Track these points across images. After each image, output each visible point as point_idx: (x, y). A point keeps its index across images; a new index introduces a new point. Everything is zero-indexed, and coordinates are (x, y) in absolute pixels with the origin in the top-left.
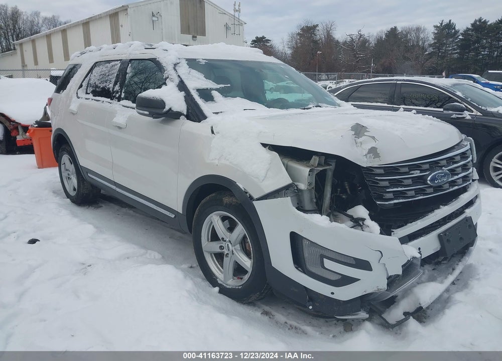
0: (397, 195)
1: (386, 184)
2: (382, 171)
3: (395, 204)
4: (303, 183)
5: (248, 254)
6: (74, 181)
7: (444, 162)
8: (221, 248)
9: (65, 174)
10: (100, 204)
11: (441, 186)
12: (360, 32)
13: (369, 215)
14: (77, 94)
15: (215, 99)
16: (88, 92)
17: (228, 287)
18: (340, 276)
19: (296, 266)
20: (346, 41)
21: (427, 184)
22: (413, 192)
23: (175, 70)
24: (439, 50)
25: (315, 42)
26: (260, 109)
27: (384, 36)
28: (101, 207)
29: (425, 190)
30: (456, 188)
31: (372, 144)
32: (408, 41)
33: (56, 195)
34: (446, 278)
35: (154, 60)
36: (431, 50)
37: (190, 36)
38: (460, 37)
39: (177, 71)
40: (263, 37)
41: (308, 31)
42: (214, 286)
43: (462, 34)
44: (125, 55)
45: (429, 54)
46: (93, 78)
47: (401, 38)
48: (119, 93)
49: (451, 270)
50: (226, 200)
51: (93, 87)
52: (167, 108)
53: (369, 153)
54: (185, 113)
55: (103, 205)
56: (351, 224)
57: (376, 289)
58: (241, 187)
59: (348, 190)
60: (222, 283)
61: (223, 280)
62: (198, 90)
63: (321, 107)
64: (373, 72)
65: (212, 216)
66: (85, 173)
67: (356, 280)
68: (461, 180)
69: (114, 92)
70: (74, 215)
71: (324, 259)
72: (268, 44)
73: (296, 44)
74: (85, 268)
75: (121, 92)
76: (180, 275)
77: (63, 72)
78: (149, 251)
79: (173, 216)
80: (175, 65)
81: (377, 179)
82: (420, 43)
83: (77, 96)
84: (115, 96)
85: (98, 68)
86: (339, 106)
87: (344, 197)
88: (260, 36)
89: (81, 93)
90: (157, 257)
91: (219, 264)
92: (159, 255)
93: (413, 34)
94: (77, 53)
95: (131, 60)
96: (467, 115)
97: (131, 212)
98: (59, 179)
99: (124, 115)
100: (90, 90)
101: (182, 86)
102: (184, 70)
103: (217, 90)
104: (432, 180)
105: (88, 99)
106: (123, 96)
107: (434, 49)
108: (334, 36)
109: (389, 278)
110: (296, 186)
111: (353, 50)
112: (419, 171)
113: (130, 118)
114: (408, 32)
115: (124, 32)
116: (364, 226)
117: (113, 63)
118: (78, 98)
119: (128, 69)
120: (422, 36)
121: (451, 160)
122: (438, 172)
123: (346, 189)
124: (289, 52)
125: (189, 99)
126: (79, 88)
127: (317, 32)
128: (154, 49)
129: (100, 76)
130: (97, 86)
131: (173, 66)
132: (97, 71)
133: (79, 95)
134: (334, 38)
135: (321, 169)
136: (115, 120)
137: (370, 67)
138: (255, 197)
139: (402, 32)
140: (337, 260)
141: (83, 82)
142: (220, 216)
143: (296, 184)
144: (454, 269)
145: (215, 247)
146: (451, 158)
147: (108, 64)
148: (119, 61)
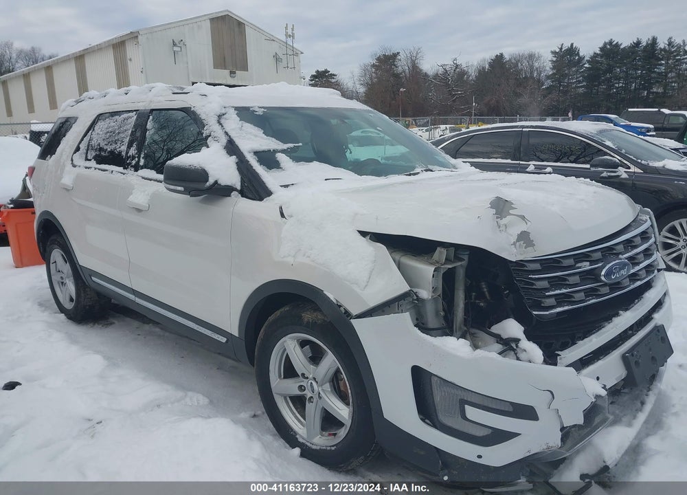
0: (561, 299)
1: (545, 284)
2: (537, 266)
3: (558, 313)
4: (426, 290)
5: (343, 398)
6: (71, 287)
7: (621, 247)
8: (301, 388)
9: (55, 278)
10: (111, 320)
11: (619, 283)
12: (455, 62)
13: (525, 333)
14: (72, 160)
15: (282, 165)
16: (89, 158)
17: (314, 447)
18: (490, 431)
19: (421, 417)
20: (437, 74)
21: (601, 281)
22: (583, 294)
23: (220, 124)
24: (560, 83)
25: (397, 76)
26: (349, 179)
27: (487, 66)
28: (112, 324)
29: (598, 290)
30: (638, 283)
31: (521, 227)
32: (519, 72)
33: (43, 308)
34: (635, 417)
35: (186, 110)
36: (548, 83)
37: (227, 72)
38: (586, 66)
39: (222, 126)
40: (326, 71)
41: (386, 62)
42: (293, 447)
43: (588, 61)
44: (144, 104)
45: (547, 88)
46: (95, 136)
47: (511, 68)
48: (137, 159)
49: (639, 404)
50: (308, 316)
51: (96, 150)
52: (211, 181)
53: (518, 240)
54: (239, 188)
55: (116, 322)
56: (499, 347)
57: (545, 447)
58: (331, 297)
59: (486, 293)
60: (304, 441)
61: (305, 436)
62: (256, 153)
63: (432, 171)
64: (475, 115)
65: (285, 341)
66: (88, 278)
67: (514, 435)
68: (644, 271)
69: (128, 158)
70: (73, 340)
71: (466, 406)
72: (333, 81)
73: (371, 79)
74: (92, 425)
75: (139, 158)
76: (241, 433)
77: (52, 125)
78: (190, 394)
79: (224, 340)
80: (220, 116)
81: (531, 279)
82: (535, 75)
83: (72, 163)
84: (130, 163)
85: (103, 123)
86: (454, 167)
87: (482, 304)
88: (321, 69)
89: (79, 159)
90: (201, 403)
91: (298, 413)
92: (205, 398)
93: (525, 63)
94: (71, 101)
95: (152, 110)
96: (622, 172)
97: (157, 330)
98: (47, 284)
99: (144, 192)
100: (91, 154)
101: (232, 148)
102: (233, 124)
103: (283, 151)
104: (608, 275)
105: (89, 168)
106: (142, 162)
107: (553, 82)
108: (421, 67)
109: (562, 429)
110: (415, 293)
111: (447, 85)
112: (588, 263)
113: (155, 196)
114: (517, 61)
115: (133, 68)
116: (518, 349)
117: (125, 115)
118: (74, 166)
119: (149, 123)
120: (536, 65)
121: (629, 244)
122: (614, 263)
123: (484, 293)
124: (362, 90)
125: (243, 166)
126: (75, 153)
127: (398, 63)
128: (187, 93)
129: (106, 133)
130: (101, 149)
131: (216, 118)
132: (101, 126)
133: (75, 163)
134: (421, 70)
135: (450, 266)
136: (132, 198)
137: (471, 108)
138: (354, 312)
139: (510, 60)
140: (485, 407)
141: (80, 143)
142: (298, 341)
143: (415, 290)
144: (643, 403)
145: (292, 387)
146: (629, 241)
147: (117, 117)
148: (135, 113)
